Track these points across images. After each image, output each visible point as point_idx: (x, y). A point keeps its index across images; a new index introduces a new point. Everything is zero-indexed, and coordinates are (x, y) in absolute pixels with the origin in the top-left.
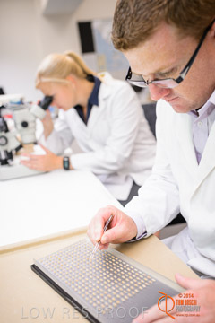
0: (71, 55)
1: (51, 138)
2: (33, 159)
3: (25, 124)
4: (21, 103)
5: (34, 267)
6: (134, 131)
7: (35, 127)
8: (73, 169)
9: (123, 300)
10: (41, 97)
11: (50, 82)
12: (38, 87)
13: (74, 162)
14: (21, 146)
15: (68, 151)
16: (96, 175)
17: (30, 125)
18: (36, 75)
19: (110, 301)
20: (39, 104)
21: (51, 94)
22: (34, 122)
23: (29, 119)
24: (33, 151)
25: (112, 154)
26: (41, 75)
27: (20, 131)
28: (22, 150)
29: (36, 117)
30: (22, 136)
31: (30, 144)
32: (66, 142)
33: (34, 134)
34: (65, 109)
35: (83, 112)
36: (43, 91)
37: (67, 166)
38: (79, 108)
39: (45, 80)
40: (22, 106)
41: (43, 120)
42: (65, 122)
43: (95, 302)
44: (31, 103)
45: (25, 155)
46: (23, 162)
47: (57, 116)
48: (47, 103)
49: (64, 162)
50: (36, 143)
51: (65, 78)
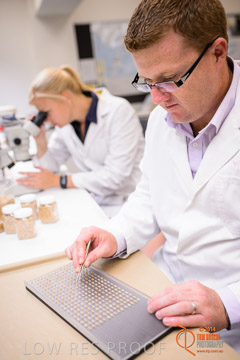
0: (67, 70)
3: (18, 142)
4: (13, 118)
7: (28, 145)
10: (34, 111)
14: (13, 164)
15: (63, 168)
17: (23, 142)
18: (30, 89)
20: (33, 120)
21: (46, 110)
22: (28, 139)
23: (22, 137)
26: (36, 90)
27: (12, 149)
29: (29, 134)
30: (15, 154)
33: (27, 151)
34: (61, 126)
35: (80, 129)
38: (76, 125)
39: (39, 95)
40: (15, 122)
48: (41, 119)
49: (62, 179)
51: (61, 93)
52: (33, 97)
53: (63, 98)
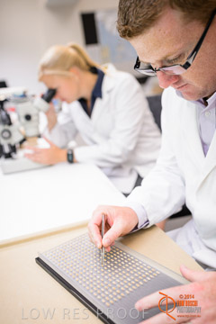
0: (74, 48)
1: (55, 131)
2: (37, 152)
3: (28, 118)
4: (24, 96)
5: (38, 260)
6: (137, 125)
7: (38, 121)
8: (77, 162)
9: (127, 292)
10: (44, 90)
11: (53, 75)
12: (41, 79)
13: (78, 155)
14: (24, 140)
15: (72, 144)
16: (100, 168)
17: (34, 118)
18: (38, 67)
19: (115, 294)
20: (43, 97)
21: (54, 86)
22: (38, 115)
23: (32, 112)
24: (37, 144)
25: (116, 147)
26: (44, 67)
27: (23, 125)
28: (25, 144)
29: (39, 110)
30: (26, 129)
31: (33, 137)
32: (70, 135)
33: (37, 127)
34: (69, 102)
35: (87, 105)
36: (46, 84)
37: (71, 159)
38: (83, 101)
40: (25, 99)
41: (47, 113)
42: (69, 115)
43: (100, 294)
44: (34, 96)
45: (29, 148)
46: (27, 156)
47: (61, 109)
48: (50, 96)
49: (68, 155)
50: (39, 136)
51: (68, 70)
52: (41, 74)
53: (70, 74)
